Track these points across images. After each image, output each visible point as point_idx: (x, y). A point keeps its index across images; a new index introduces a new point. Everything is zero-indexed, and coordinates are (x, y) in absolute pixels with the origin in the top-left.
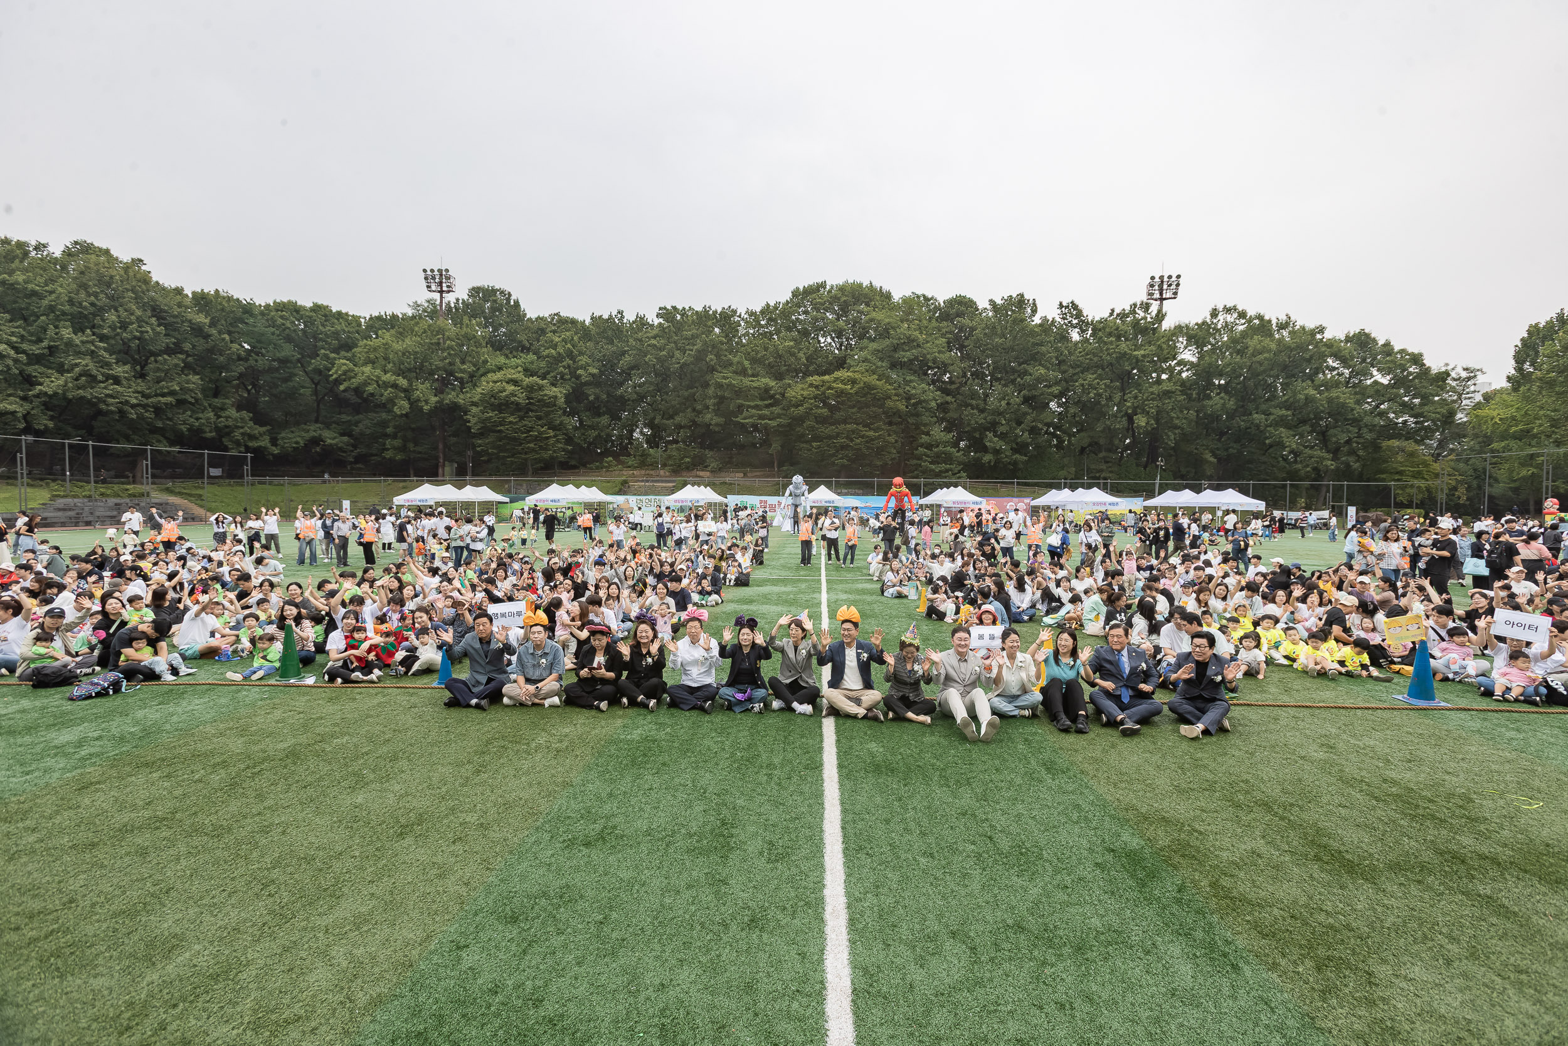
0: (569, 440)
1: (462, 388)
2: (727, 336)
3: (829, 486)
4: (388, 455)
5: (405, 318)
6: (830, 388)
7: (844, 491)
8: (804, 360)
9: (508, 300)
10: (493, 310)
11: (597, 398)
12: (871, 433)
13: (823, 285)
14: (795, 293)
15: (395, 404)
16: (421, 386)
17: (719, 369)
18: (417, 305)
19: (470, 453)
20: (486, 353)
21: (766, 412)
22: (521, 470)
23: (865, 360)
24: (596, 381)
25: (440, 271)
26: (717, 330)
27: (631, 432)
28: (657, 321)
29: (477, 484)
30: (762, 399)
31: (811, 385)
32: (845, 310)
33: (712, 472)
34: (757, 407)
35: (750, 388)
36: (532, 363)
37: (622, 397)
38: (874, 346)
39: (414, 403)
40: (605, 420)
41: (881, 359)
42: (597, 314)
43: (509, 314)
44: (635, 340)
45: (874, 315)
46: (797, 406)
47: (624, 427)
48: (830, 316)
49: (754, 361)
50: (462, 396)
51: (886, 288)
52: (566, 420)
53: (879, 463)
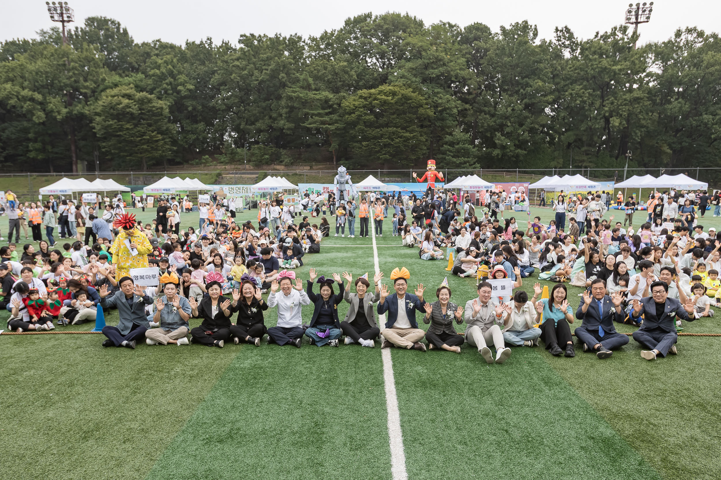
0: (174, 142)
1: (86, 101)
2: (294, 58)
3: (375, 175)
4: (32, 155)
5: (35, 43)
6: (375, 99)
7: (387, 179)
8: (355, 77)
9: (118, 28)
10: (106, 36)
11: (194, 109)
12: (407, 134)
13: (369, 15)
14: (348, 22)
15: (33, 115)
16: (53, 100)
17: (290, 85)
18: (43, 33)
19: (96, 153)
20: (103, 73)
21: (326, 118)
22: (138, 166)
23: (403, 77)
24: (192, 95)
25: (60, 3)
26: (286, 53)
27: (222, 135)
28: (239, 46)
29: (105, 178)
30: (323, 109)
31: (361, 97)
32: (387, 35)
33: (286, 165)
34: (319, 115)
35: (313, 100)
36: (141, 80)
37: (214, 107)
38: (409, 65)
39: (49, 114)
40: (201, 126)
41: (415, 76)
42: (191, 40)
43: (120, 40)
44: (223, 61)
45: (409, 39)
46: (350, 114)
47: (216, 131)
48: (375, 41)
49: (316, 78)
50: (87, 108)
51: (418, 18)
52: (171, 126)
53: (413, 157)
